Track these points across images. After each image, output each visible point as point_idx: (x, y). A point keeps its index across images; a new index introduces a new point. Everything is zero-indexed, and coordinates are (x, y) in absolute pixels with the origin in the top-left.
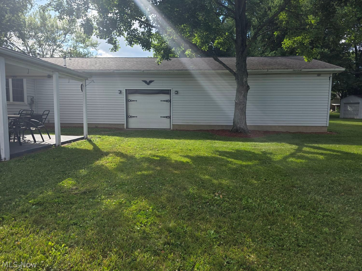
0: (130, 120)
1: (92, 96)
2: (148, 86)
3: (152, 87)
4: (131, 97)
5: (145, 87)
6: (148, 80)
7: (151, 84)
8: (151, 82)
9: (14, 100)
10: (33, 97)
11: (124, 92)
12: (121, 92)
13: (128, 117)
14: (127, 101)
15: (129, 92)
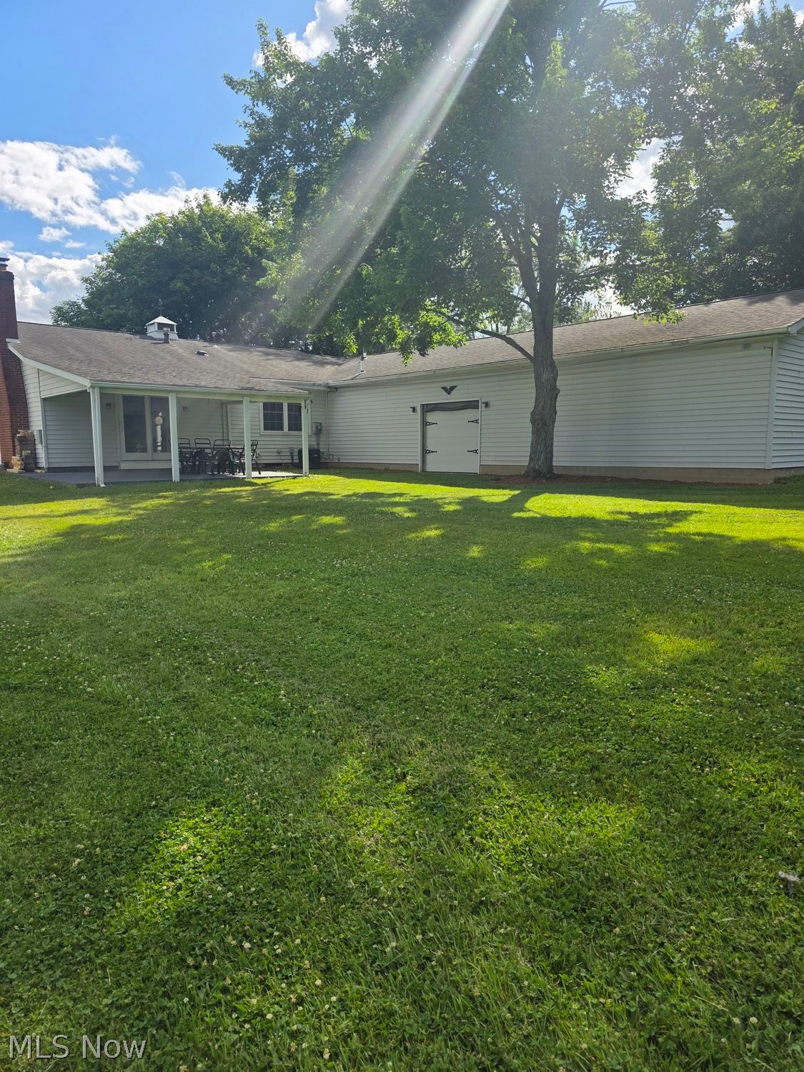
0: (429, 457)
1: (384, 418)
2: (449, 396)
3: (455, 397)
4: (431, 417)
5: (443, 398)
6: (448, 385)
7: (453, 392)
8: (452, 388)
9: (290, 429)
10: (320, 424)
11: (419, 409)
12: (414, 409)
13: (425, 452)
14: (425, 424)
15: (427, 409)
